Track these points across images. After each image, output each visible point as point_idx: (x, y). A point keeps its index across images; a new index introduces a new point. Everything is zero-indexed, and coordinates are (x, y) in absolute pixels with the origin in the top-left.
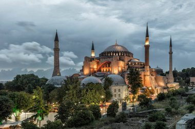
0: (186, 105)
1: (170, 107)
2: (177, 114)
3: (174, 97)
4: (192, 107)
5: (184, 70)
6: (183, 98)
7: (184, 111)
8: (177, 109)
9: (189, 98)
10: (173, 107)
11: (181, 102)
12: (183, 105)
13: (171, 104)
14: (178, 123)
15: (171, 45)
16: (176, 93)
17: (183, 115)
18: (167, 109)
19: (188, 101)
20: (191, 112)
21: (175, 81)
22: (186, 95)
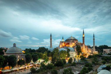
0: (102, 61)
1: (94, 61)
2: (97, 64)
3: (96, 57)
4: (104, 62)
5: (100, 46)
6: (100, 57)
7: (101, 63)
8: (97, 62)
9: (103, 58)
10: (95, 61)
11: (99, 59)
12: (100, 60)
13: (94, 60)
14: (98, 68)
15: (94, 36)
16: (96, 56)
17: (100, 65)
18: (92, 62)
19: (102, 59)
20: (104, 64)
21: (96, 51)
22: (102, 57)
